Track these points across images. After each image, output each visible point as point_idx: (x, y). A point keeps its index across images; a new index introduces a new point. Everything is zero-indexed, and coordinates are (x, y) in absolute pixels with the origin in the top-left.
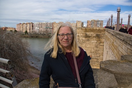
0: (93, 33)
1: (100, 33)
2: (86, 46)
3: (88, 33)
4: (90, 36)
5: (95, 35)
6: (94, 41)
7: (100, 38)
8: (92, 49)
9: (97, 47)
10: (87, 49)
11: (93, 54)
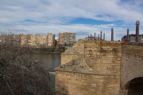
0: (110, 47)
1: (117, 47)
2: (102, 61)
3: (104, 47)
4: (106, 51)
5: (111, 49)
6: (110, 56)
7: (117, 52)
8: (109, 65)
9: (114, 62)
10: (103, 65)
11: (110, 70)
